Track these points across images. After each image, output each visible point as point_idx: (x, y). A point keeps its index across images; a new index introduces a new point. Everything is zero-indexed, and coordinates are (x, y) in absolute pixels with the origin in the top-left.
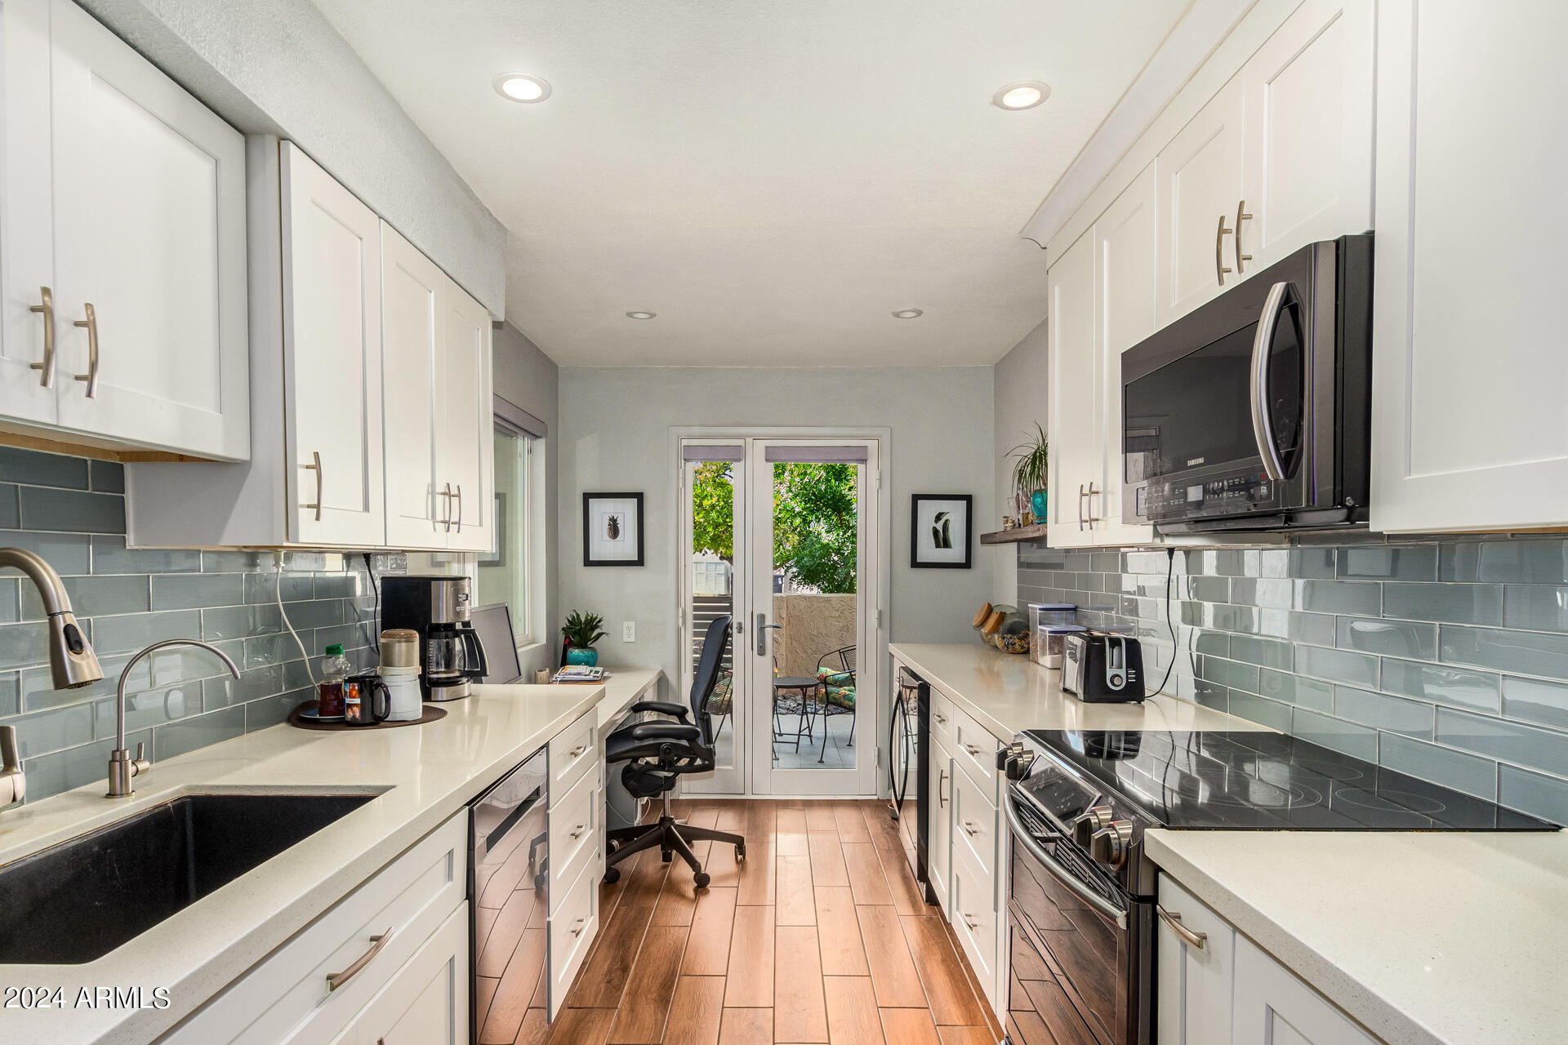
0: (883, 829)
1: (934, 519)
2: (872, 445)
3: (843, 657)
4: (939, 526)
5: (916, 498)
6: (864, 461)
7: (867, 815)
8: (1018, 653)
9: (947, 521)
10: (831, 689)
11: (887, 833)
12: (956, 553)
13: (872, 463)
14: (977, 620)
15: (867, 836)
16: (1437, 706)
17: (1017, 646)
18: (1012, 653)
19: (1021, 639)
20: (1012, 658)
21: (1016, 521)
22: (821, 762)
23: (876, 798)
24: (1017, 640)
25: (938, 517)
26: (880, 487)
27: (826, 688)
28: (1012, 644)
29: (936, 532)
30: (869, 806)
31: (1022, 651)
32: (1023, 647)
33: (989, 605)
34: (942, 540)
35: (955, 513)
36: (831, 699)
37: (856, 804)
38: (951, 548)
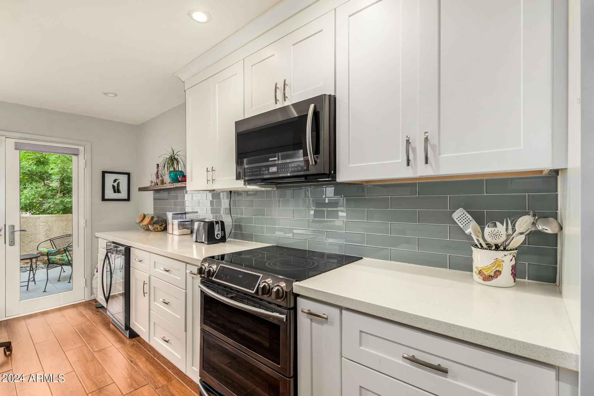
0: (93, 313)
1: (113, 181)
2: (81, 149)
3: (52, 242)
4: (115, 184)
5: (104, 173)
6: (77, 155)
7: (82, 309)
8: (159, 231)
9: (119, 182)
10: (50, 257)
11: (97, 314)
12: (123, 194)
13: (81, 156)
14: (138, 220)
15: (86, 319)
16: (326, 231)
17: (159, 229)
18: (157, 231)
19: (160, 226)
20: (156, 233)
21: (156, 183)
22: (45, 291)
23: (84, 301)
24: (159, 227)
25: (115, 181)
26: (86, 166)
27: (48, 257)
28: (157, 228)
29: (114, 187)
30: (82, 305)
31: (161, 230)
32: (161, 229)
33: (144, 214)
34: (117, 190)
35: (123, 180)
36: (51, 262)
37: (74, 306)
38: (121, 193)
